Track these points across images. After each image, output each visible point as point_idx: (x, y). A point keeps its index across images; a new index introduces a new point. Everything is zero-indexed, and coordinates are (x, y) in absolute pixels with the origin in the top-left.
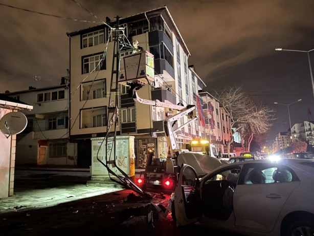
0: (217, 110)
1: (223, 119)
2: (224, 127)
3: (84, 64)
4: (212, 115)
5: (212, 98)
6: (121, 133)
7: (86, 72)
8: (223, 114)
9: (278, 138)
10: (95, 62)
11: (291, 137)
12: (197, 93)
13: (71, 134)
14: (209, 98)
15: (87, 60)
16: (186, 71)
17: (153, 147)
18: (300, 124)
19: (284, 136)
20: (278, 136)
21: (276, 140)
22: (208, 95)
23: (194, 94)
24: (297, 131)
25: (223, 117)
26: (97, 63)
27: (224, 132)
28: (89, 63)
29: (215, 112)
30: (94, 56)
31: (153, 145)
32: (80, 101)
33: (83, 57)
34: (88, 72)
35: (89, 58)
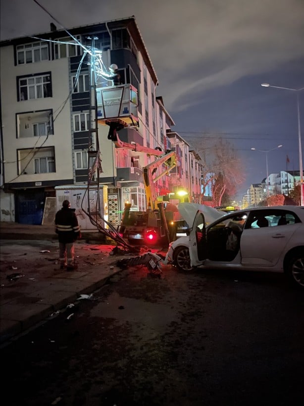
0: (186, 155)
1: (192, 167)
2: (193, 177)
3: (20, 87)
4: (181, 162)
5: (181, 140)
6: (75, 182)
7: (23, 98)
8: (192, 161)
9: (250, 191)
10: (36, 85)
11: (265, 190)
12: (165, 134)
13: (6, 182)
14: (177, 140)
15: (24, 83)
16: (153, 105)
17: (116, 200)
18: (277, 175)
19: (257, 189)
20: (250, 189)
21: (248, 193)
22: (177, 136)
23: (162, 134)
24: (272, 183)
25: (192, 164)
26: (39, 87)
27: (193, 183)
28: (28, 86)
29: (183, 159)
30: (35, 77)
31: (116, 197)
32: (17, 138)
33: (18, 78)
34: (26, 98)
35: (27, 79)
